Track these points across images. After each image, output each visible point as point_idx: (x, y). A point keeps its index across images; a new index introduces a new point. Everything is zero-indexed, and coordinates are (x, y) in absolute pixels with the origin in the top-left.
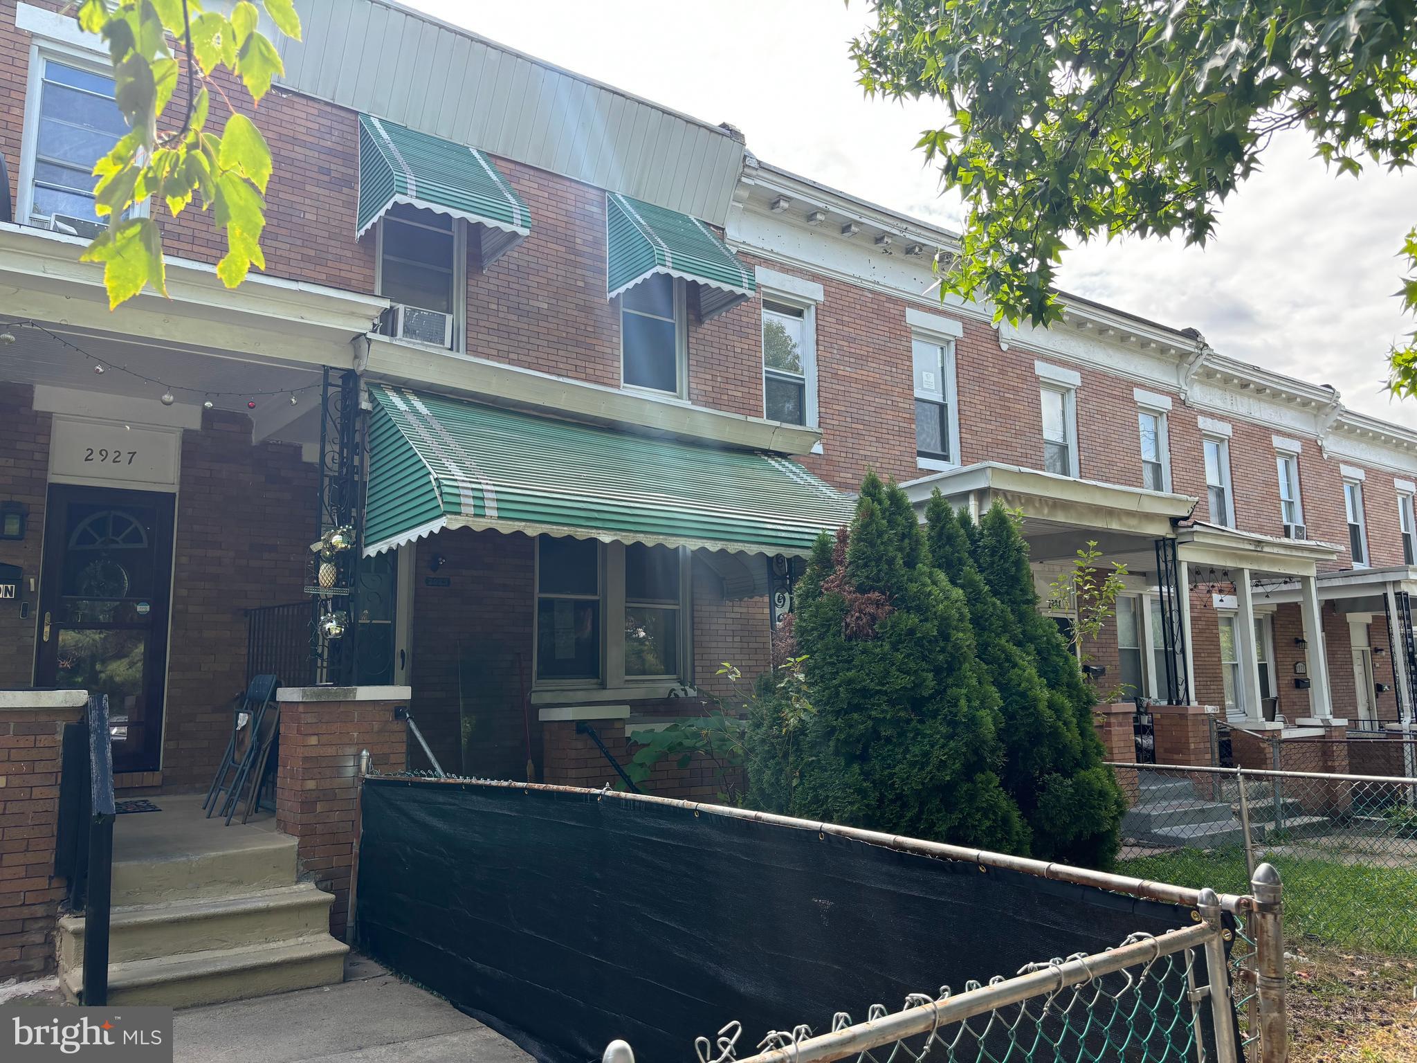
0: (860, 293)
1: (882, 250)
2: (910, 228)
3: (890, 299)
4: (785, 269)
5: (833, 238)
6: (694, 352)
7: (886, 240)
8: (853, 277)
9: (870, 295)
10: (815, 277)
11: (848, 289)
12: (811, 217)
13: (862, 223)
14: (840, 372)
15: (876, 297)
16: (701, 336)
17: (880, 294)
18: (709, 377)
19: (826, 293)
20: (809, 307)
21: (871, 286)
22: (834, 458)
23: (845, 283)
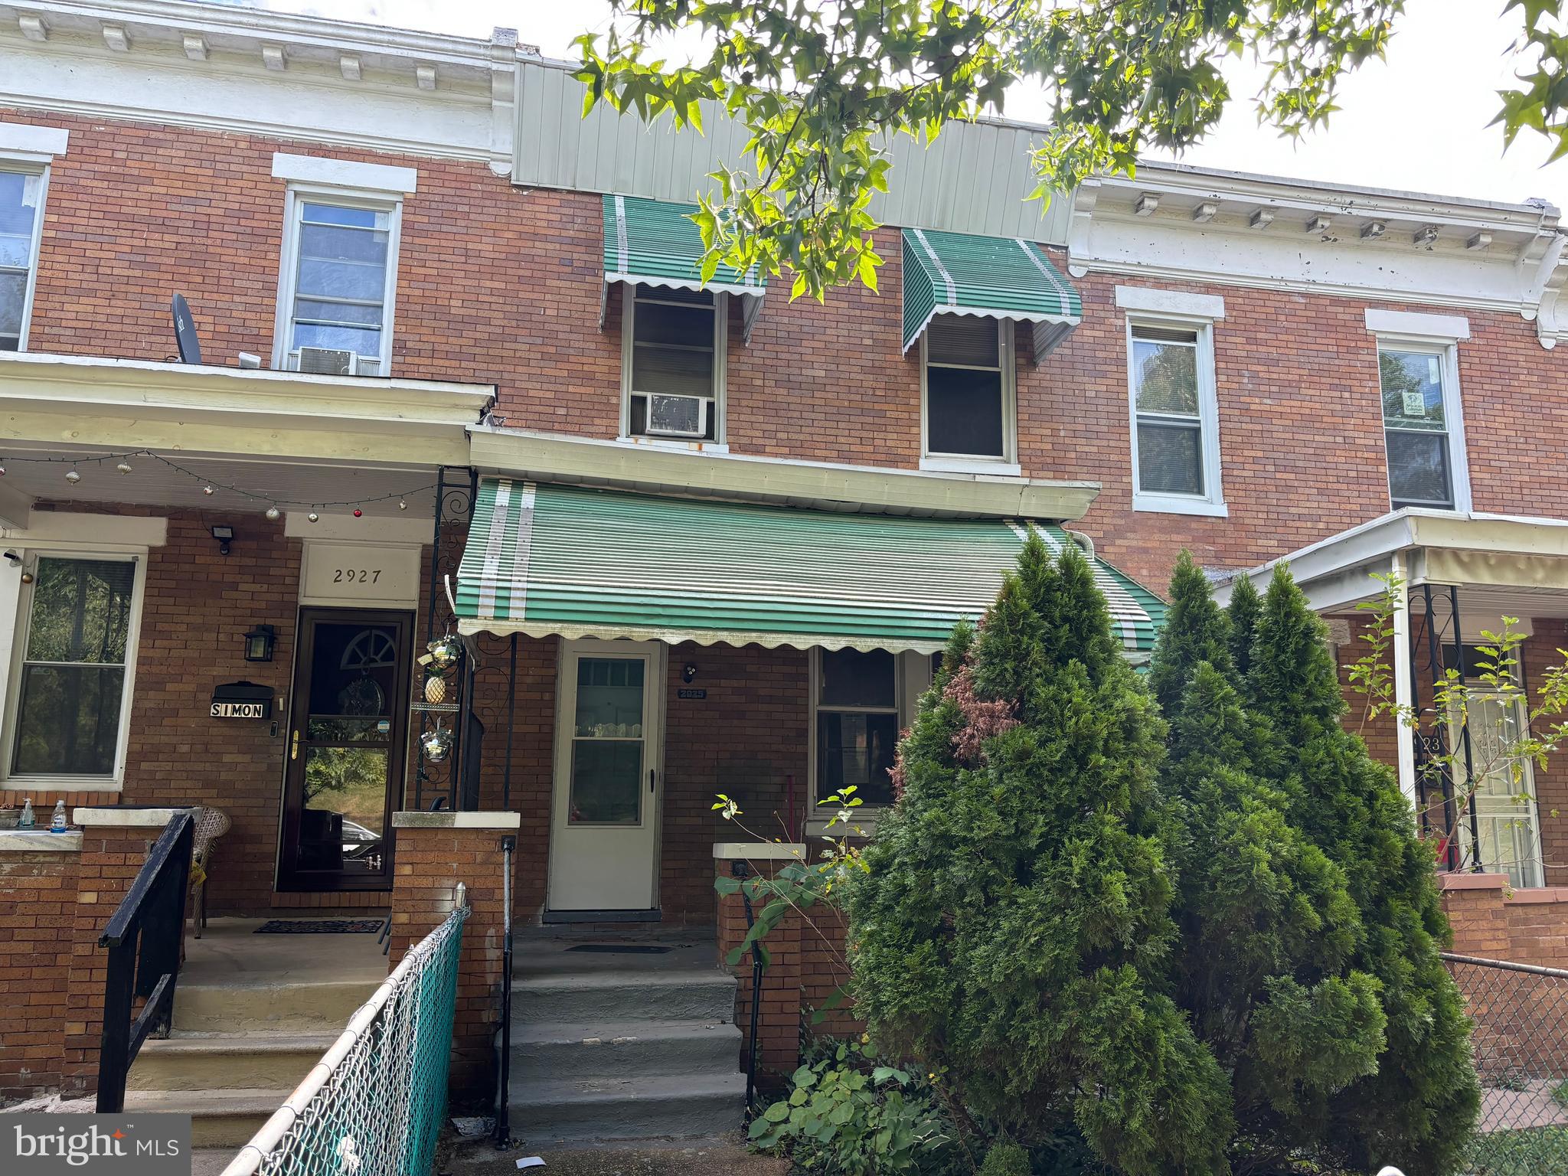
0: (1286, 299)
1: (1320, 238)
2: (1358, 200)
3: (1336, 301)
4: (1160, 284)
5: (1238, 233)
6: (1026, 403)
7: (1320, 223)
8: (1272, 279)
9: (1302, 300)
10: (1209, 289)
11: (1266, 296)
12: (1197, 213)
13: (1278, 208)
14: (1253, 407)
15: (1313, 301)
16: (1036, 383)
17: (1319, 296)
18: (1048, 432)
19: (1228, 307)
20: (1203, 327)
21: (1303, 288)
22: (1247, 521)
23: (1258, 290)
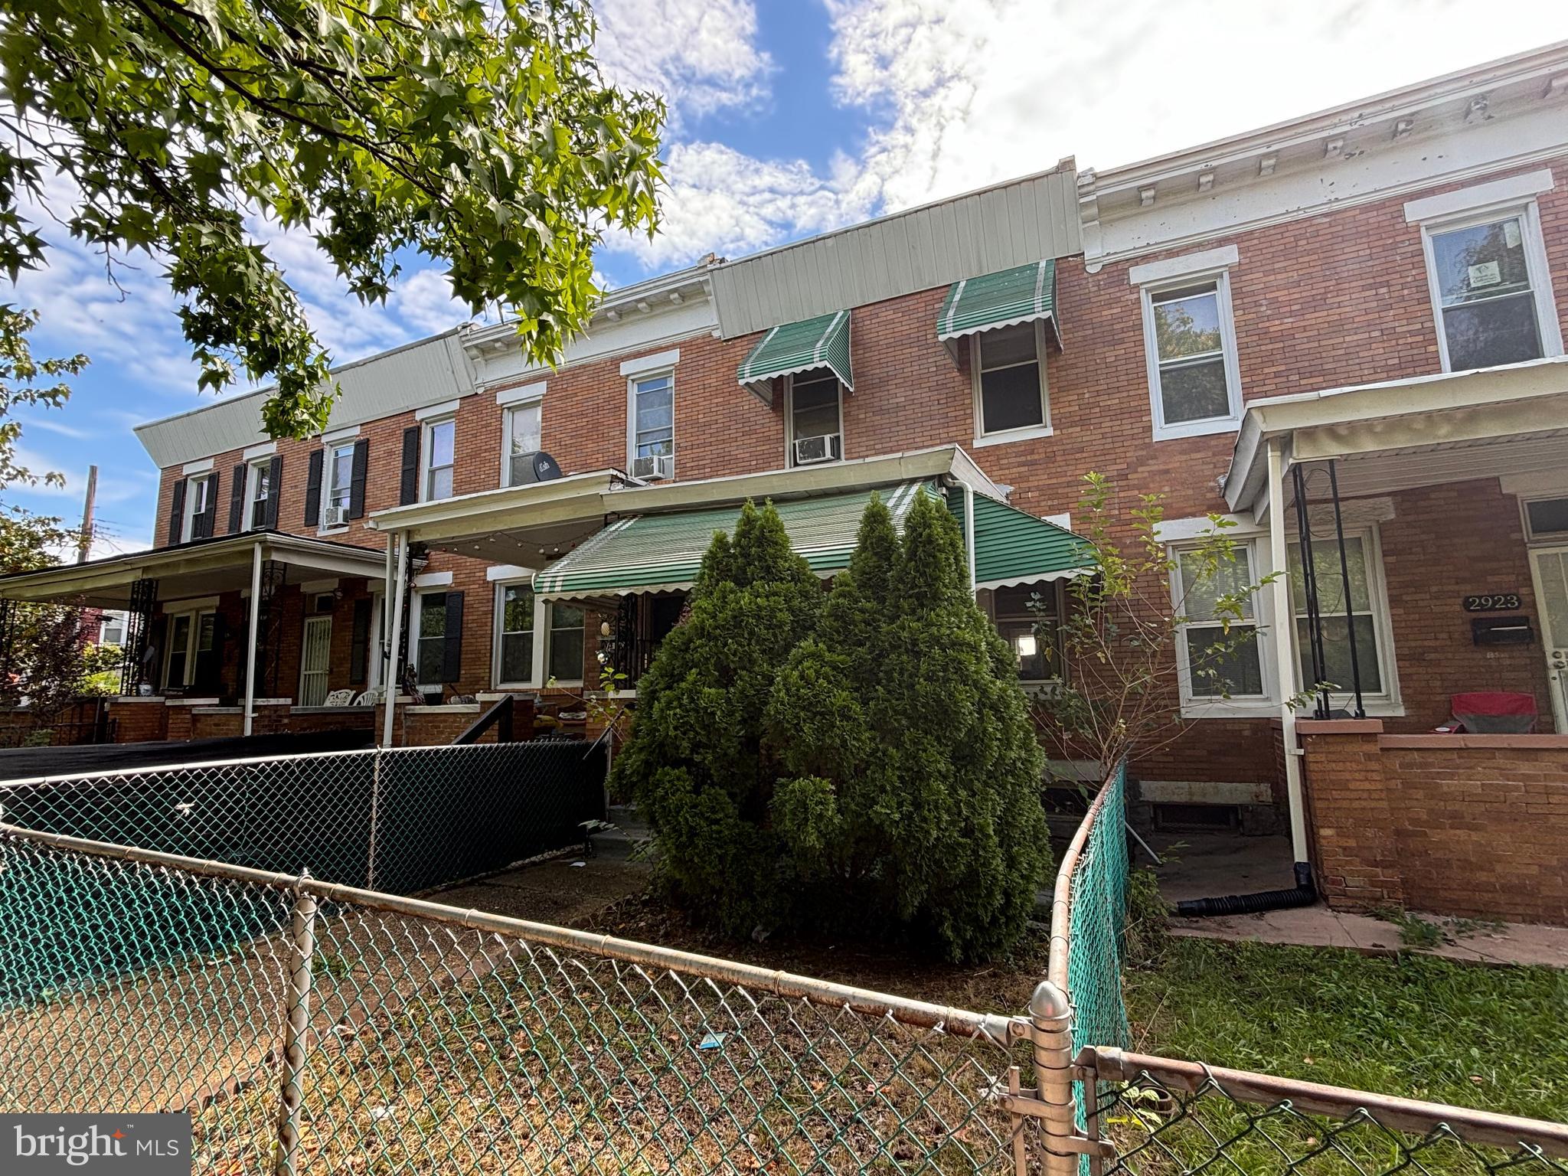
0: (1306, 224)
1: (1343, 157)
2: (1366, 111)
3: (1366, 208)
4: (1171, 254)
5: (1249, 186)
6: (1055, 380)
7: (1330, 146)
8: (1288, 212)
9: (1326, 220)
10: (1222, 242)
11: (1283, 230)
12: (1192, 186)
13: (1279, 151)
14: (1273, 329)
15: (1338, 216)
16: (1061, 363)
17: (1345, 210)
18: (1076, 397)
19: (1242, 251)
20: (1221, 275)
21: (1325, 209)
23: (1275, 227)
